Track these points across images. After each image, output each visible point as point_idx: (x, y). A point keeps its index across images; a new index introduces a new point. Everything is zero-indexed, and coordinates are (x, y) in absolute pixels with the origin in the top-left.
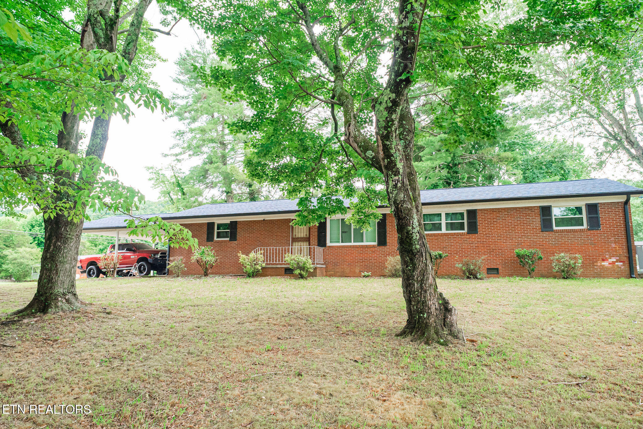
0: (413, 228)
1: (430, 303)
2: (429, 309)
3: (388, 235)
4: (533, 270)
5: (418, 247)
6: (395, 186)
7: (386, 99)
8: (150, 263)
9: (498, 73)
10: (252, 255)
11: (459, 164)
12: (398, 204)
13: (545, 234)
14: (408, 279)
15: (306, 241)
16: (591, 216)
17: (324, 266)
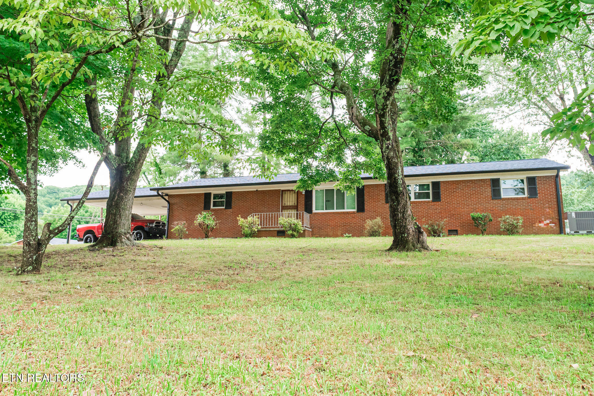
0: (398, 176)
1: (409, 227)
2: (409, 230)
3: (366, 203)
4: (485, 230)
5: (401, 189)
6: (388, 147)
7: (383, 91)
8: (146, 231)
9: (456, 73)
10: (250, 219)
11: (424, 148)
12: (389, 159)
13: (495, 201)
14: (394, 211)
15: (295, 209)
16: (530, 187)
17: (311, 230)
